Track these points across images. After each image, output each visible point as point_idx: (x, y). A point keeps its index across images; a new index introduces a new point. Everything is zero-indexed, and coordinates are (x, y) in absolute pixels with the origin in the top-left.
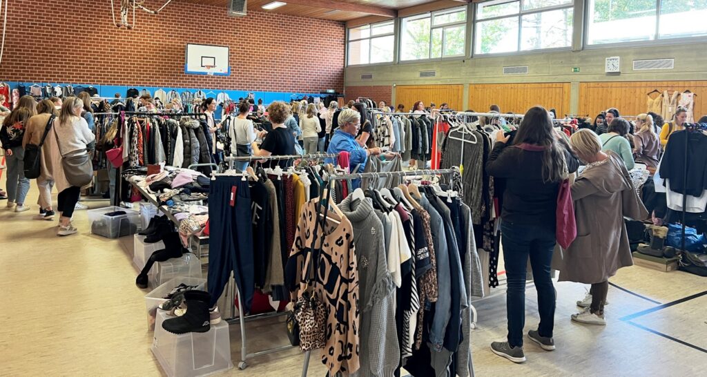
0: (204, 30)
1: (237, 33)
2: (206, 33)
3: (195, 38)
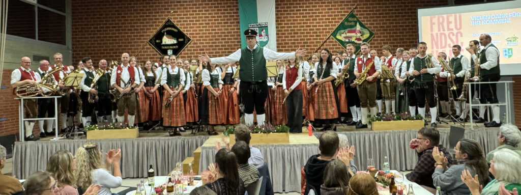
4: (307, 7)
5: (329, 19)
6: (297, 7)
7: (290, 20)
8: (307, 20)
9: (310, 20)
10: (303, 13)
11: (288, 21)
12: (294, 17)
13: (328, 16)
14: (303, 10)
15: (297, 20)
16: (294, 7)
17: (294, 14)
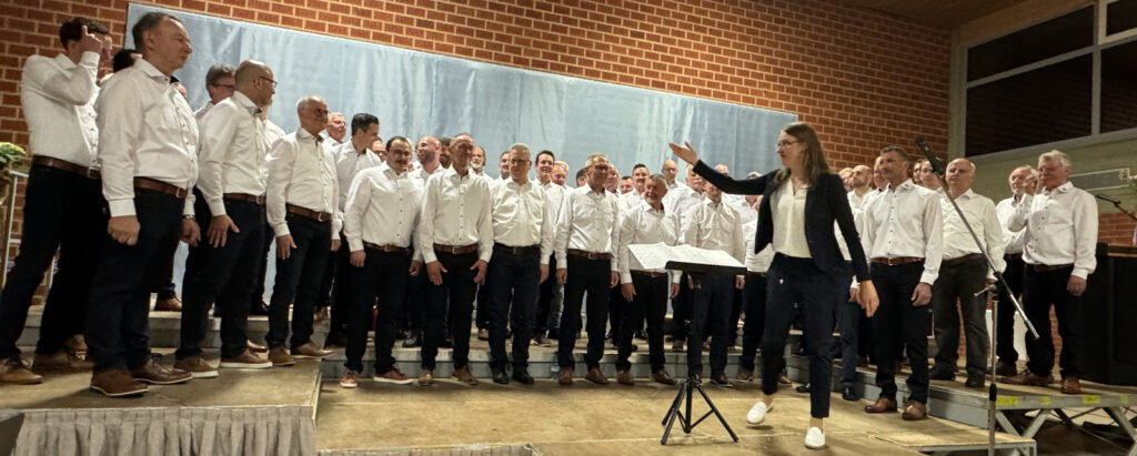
0: (538, 15)
1: (641, 36)
2: (545, 26)
3: (508, 39)
4: (659, 30)
5: (709, 76)
6: (634, 25)
7: (614, 58)
8: (657, 66)
9: (664, 68)
10: (649, 46)
11: (608, 57)
12: (623, 51)
13: (711, 67)
14: (651, 37)
15: (631, 62)
16: (627, 23)
17: (625, 42)
